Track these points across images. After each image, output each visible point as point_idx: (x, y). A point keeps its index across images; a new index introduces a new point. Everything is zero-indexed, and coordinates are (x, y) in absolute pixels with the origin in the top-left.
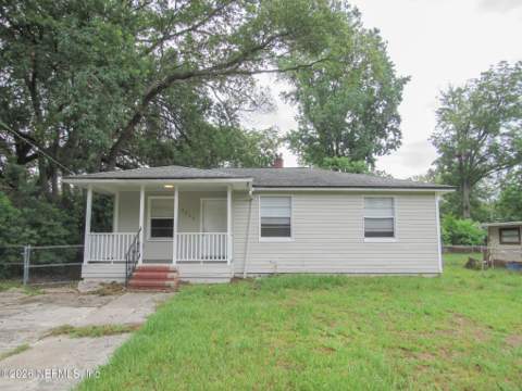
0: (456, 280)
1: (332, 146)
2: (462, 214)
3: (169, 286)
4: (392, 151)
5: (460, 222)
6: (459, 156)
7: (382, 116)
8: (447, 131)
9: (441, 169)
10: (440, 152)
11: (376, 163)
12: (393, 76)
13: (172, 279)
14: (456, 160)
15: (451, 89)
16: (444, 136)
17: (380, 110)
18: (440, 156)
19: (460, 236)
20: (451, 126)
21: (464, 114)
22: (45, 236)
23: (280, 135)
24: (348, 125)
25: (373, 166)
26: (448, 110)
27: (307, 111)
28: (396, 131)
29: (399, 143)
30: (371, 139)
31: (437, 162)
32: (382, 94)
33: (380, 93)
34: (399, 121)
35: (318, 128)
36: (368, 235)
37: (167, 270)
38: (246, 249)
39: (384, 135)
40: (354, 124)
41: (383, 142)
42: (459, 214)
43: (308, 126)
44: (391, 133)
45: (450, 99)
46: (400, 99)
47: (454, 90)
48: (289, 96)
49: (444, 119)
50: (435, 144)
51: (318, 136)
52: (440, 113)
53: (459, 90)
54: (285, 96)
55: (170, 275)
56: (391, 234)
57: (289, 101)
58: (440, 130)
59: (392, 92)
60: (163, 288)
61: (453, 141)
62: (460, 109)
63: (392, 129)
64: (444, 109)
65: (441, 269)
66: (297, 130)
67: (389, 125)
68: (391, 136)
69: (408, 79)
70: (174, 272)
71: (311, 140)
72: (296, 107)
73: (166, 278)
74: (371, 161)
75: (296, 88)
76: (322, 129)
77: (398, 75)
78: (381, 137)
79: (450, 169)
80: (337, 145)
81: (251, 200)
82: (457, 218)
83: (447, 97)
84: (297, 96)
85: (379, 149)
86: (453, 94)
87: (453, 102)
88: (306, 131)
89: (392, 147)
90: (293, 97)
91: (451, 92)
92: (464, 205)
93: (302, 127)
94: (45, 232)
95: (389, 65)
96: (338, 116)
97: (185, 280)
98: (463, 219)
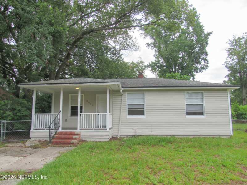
0: (242, 141)
1: (172, 69)
2: (242, 102)
3: (73, 143)
4: (203, 70)
5: (241, 107)
6: (240, 73)
7: (197, 53)
8: (233, 60)
9: (230, 80)
10: (229, 71)
11: (195, 77)
12: (203, 32)
13: (75, 139)
14: (238, 75)
15: (235, 38)
16: (231, 62)
17: (197, 50)
18: (229, 73)
19: (242, 114)
20: (235, 57)
21: (242, 50)
22: (16, 115)
23: (146, 64)
24: (180, 58)
25: (194, 78)
26: (233, 49)
27: (159, 52)
28: (205, 60)
29: (207, 66)
30: (192, 65)
31: (228, 76)
32: (198, 41)
33: (196, 41)
34: (207, 55)
35: (165, 60)
36: (188, 114)
37: (74, 134)
38: (119, 122)
39: (199, 63)
40: (183, 57)
41: (199, 66)
42: (241, 102)
43: (160, 59)
44: (203, 61)
45: (234, 43)
46: (207, 44)
47: (236, 38)
48: (150, 45)
49: (231, 54)
50: (226, 66)
51: (165, 64)
52: (229, 50)
53: (239, 38)
54: (149, 45)
55: (74, 137)
56: (202, 113)
57: (150, 47)
58: (229, 60)
59: (203, 40)
60: (69, 144)
61: (236, 65)
62: (240, 48)
63: (203, 59)
64: (231, 49)
65: (232, 133)
66: (154, 61)
67: (202, 57)
68: (203, 63)
69: (211, 33)
70: (78, 135)
71: (161, 66)
72: (154, 50)
73: (72, 139)
74: (193, 76)
75: (153, 41)
76: (167, 60)
77: (206, 32)
78: (197, 64)
79: (235, 79)
80: (175, 68)
81: (122, 95)
82: (240, 105)
83: (232, 42)
84: (154, 45)
85: (196, 70)
86: (236, 41)
87: (236, 45)
88: (159, 61)
89: (203, 68)
90: (152, 45)
91: (235, 40)
92: (243, 98)
93: (157, 60)
94: (16, 113)
95: (201, 27)
96: (175, 53)
97: (84, 139)
98: (243, 105)
